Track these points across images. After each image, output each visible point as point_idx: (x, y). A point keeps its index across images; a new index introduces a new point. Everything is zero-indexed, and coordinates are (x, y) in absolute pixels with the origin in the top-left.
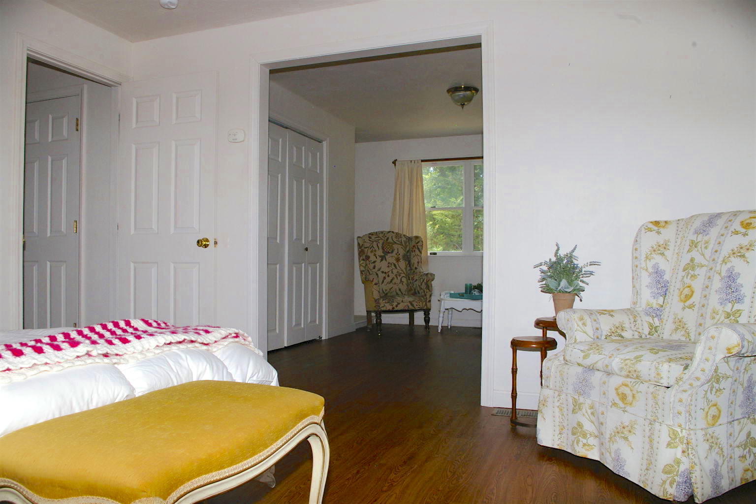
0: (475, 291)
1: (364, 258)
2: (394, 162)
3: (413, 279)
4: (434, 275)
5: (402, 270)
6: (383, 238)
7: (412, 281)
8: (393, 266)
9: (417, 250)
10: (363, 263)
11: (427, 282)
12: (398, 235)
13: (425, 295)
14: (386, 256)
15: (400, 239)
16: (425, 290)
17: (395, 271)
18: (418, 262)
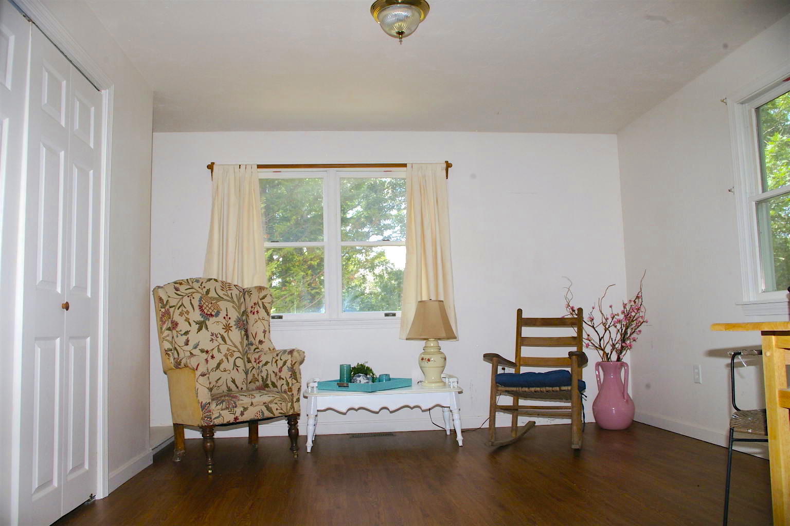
0: (359, 376)
1: (170, 325)
2: (211, 167)
3: (258, 361)
4: (304, 352)
5: (236, 347)
6: (200, 290)
7: (255, 365)
8: (220, 340)
9: (262, 311)
10: (168, 336)
11: (293, 365)
12: (226, 286)
13: (290, 389)
14: (207, 322)
15: (229, 292)
16: (289, 380)
17: (224, 348)
18: (265, 332)
